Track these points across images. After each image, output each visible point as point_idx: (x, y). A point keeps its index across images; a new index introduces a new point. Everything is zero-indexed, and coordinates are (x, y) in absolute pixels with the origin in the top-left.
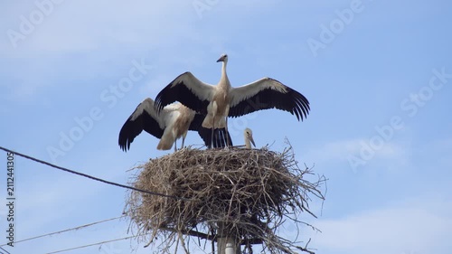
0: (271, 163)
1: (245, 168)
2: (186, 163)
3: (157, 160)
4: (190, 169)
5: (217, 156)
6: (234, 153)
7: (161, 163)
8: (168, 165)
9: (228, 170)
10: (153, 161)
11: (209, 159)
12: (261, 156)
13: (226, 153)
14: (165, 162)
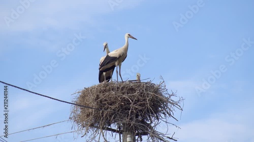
0: (152, 90)
1: (138, 93)
2: (105, 90)
3: (88, 88)
4: (107, 93)
5: (122, 86)
6: (132, 85)
7: (91, 90)
8: (95, 92)
9: (128, 94)
10: (86, 89)
11: (118, 88)
12: (147, 86)
13: (127, 85)
14: (93, 89)
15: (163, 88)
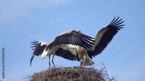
0: (95, 75)
1: (82, 77)
2: (52, 75)
3: (38, 73)
4: (55, 78)
5: (68, 71)
6: (76, 70)
7: (40, 75)
8: (44, 76)
9: (73, 78)
10: (36, 74)
11: (64, 73)
12: (90, 72)
13: (73, 70)
14: (42, 74)
15: (104, 73)
